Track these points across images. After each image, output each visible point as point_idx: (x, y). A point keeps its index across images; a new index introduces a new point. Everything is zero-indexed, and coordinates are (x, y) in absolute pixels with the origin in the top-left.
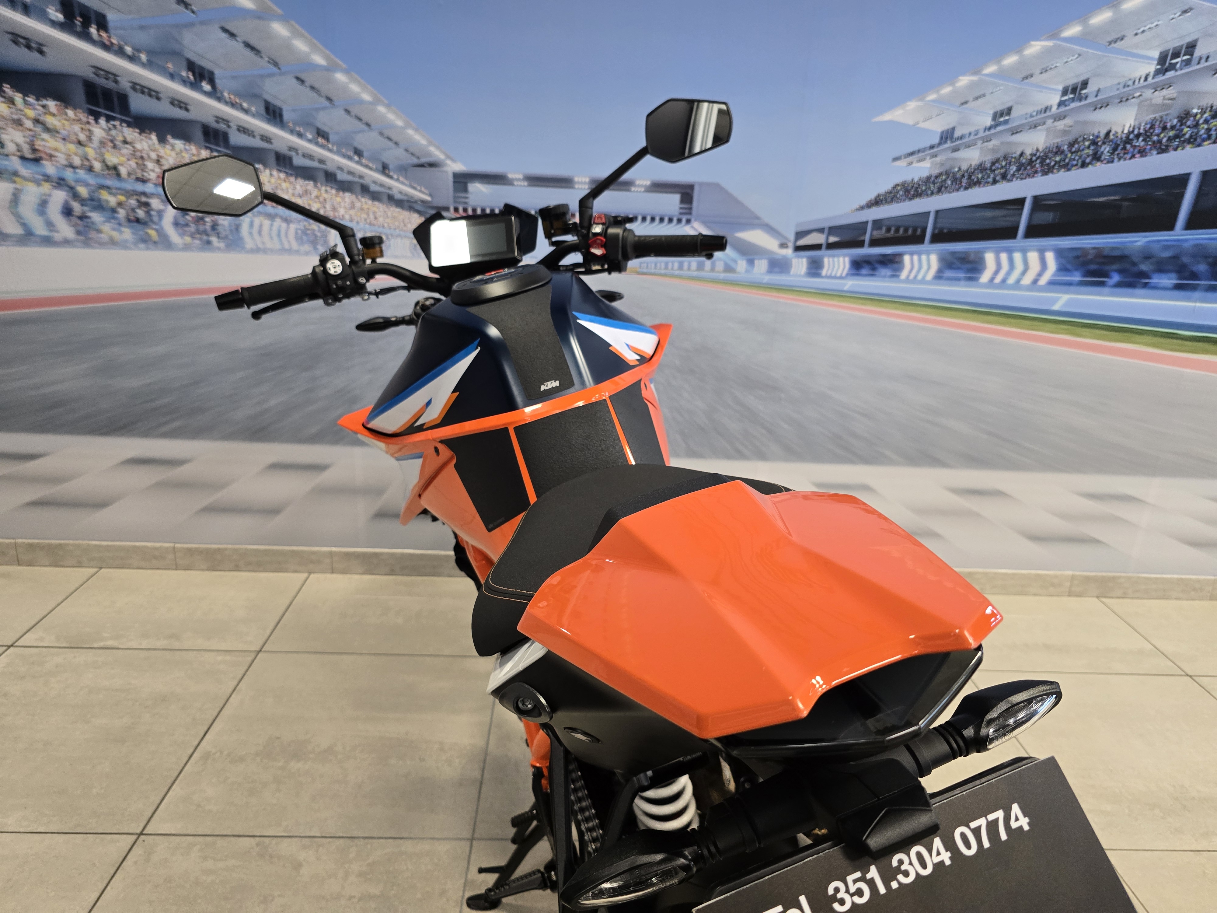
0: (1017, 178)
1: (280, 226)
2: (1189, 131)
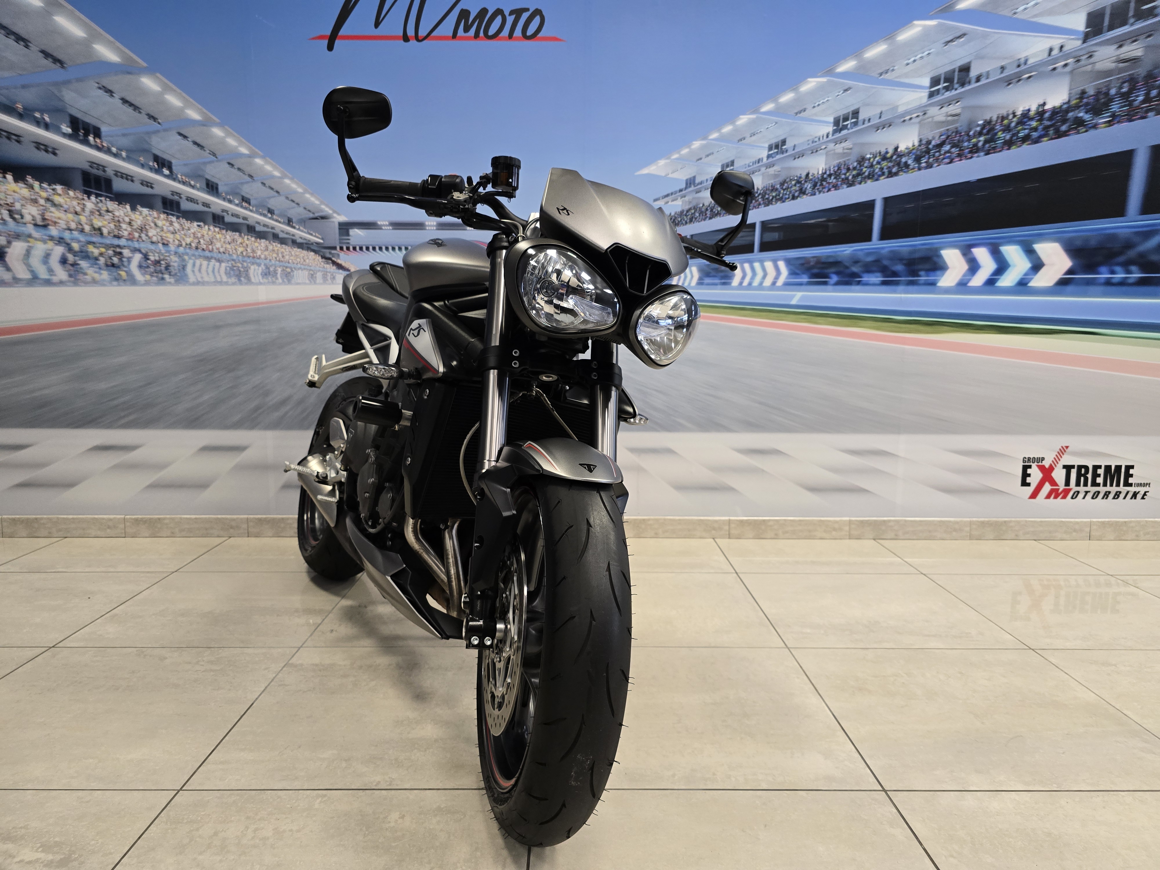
2: (867, 170)
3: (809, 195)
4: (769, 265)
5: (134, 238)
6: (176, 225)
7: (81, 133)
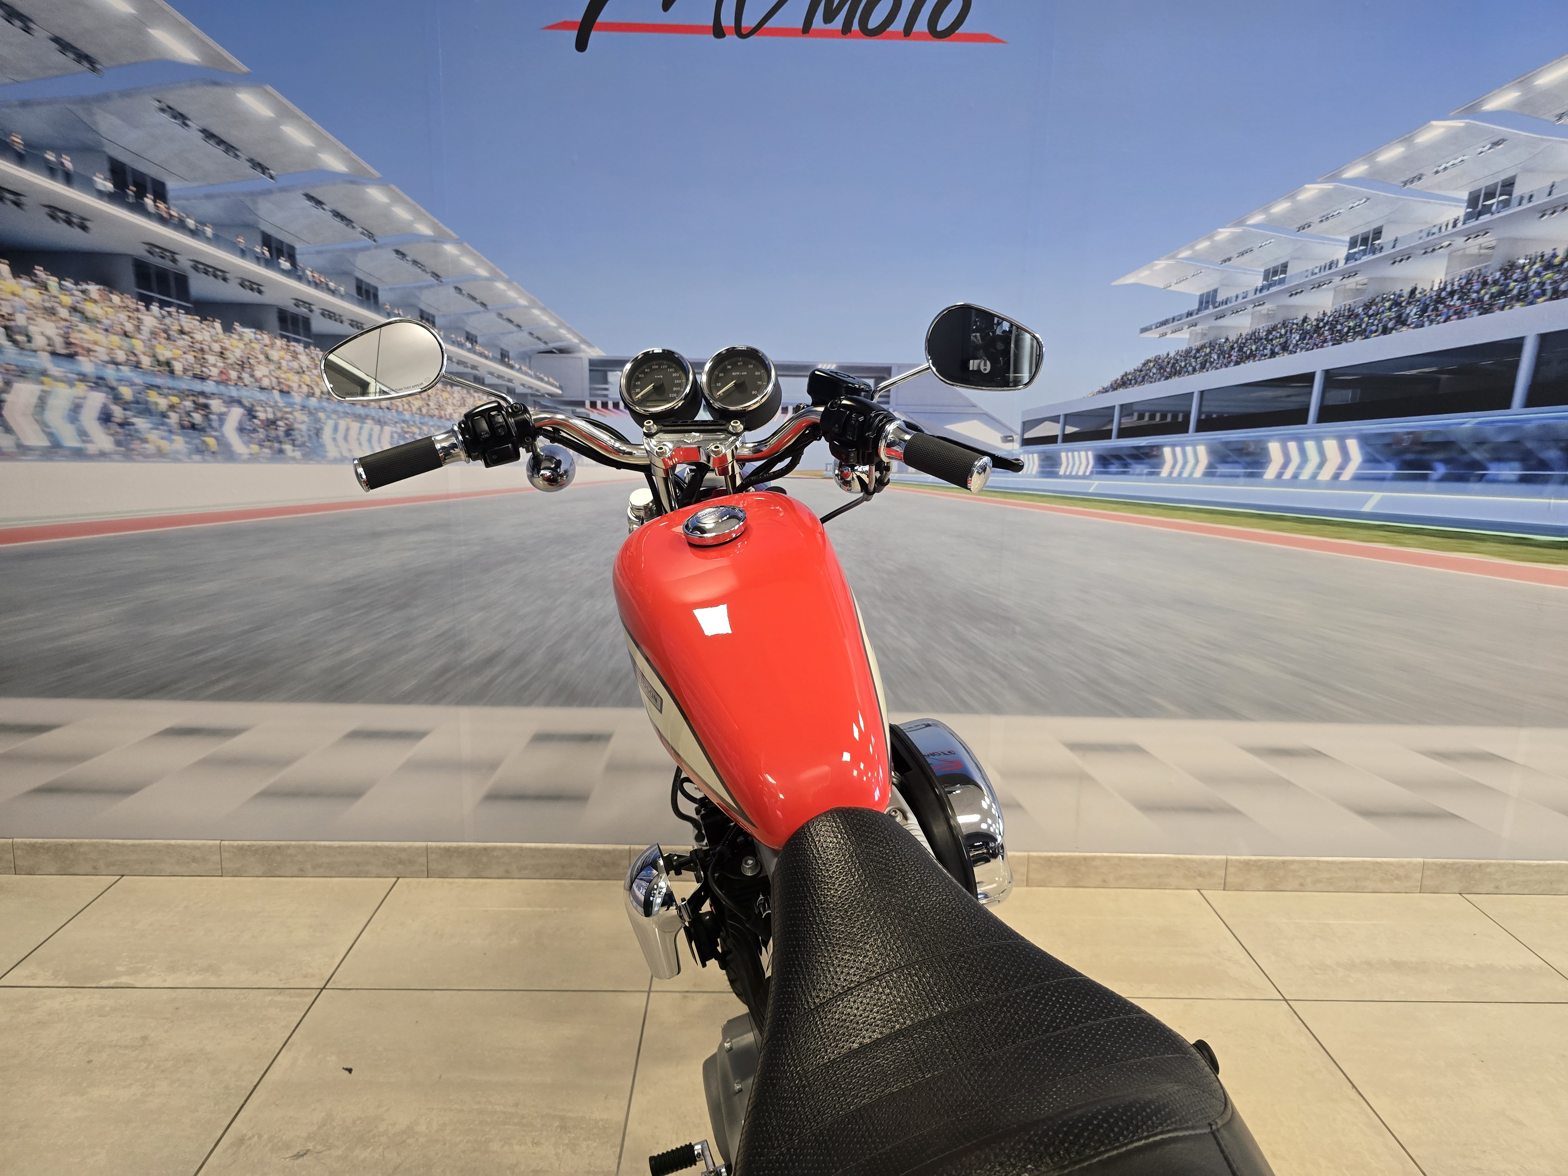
0: (1302, 349)
1: (372, 430)
2: (1517, 285)
3: (1412, 326)
4: (1331, 446)
5: (229, 379)
6: (304, 359)
7: (131, 190)
